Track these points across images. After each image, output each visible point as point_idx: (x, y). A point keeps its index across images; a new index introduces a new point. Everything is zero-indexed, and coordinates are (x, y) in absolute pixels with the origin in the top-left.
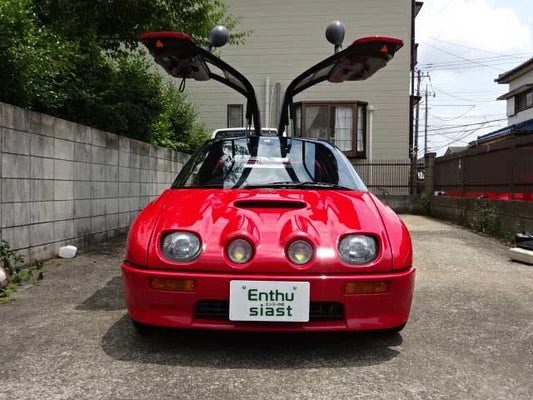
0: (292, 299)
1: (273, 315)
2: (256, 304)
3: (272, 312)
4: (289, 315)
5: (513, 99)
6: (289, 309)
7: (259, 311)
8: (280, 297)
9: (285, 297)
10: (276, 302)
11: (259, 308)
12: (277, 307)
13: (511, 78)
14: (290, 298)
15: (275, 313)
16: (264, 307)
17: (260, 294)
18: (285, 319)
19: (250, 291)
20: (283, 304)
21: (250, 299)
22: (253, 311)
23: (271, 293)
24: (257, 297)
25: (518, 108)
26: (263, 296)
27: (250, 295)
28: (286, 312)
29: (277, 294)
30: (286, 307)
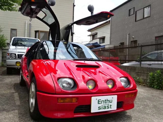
0: (112, 102)
1: (105, 109)
2: (100, 105)
3: (105, 107)
4: (111, 108)
5: (92, 36)
6: (111, 106)
7: (101, 108)
8: (108, 101)
9: (110, 101)
10: (107, 104)
11: (101, 106)
12: (107, 105)
13: (92, 30)
14: (111, 102)
15: (106, 108)
16: (103, 106)
17: (102, 101)
18: (110, 109)
19: (99, 100)
20: (109, 104)
21: (98, 103)
22: (99, 108)
23: (105, 100)
24: (101, 102)
25: (93, 39)
26: (103, 102)
27: (98, 102)
28: (110, 107)
29: (107, 100)
30: (110, 105)
